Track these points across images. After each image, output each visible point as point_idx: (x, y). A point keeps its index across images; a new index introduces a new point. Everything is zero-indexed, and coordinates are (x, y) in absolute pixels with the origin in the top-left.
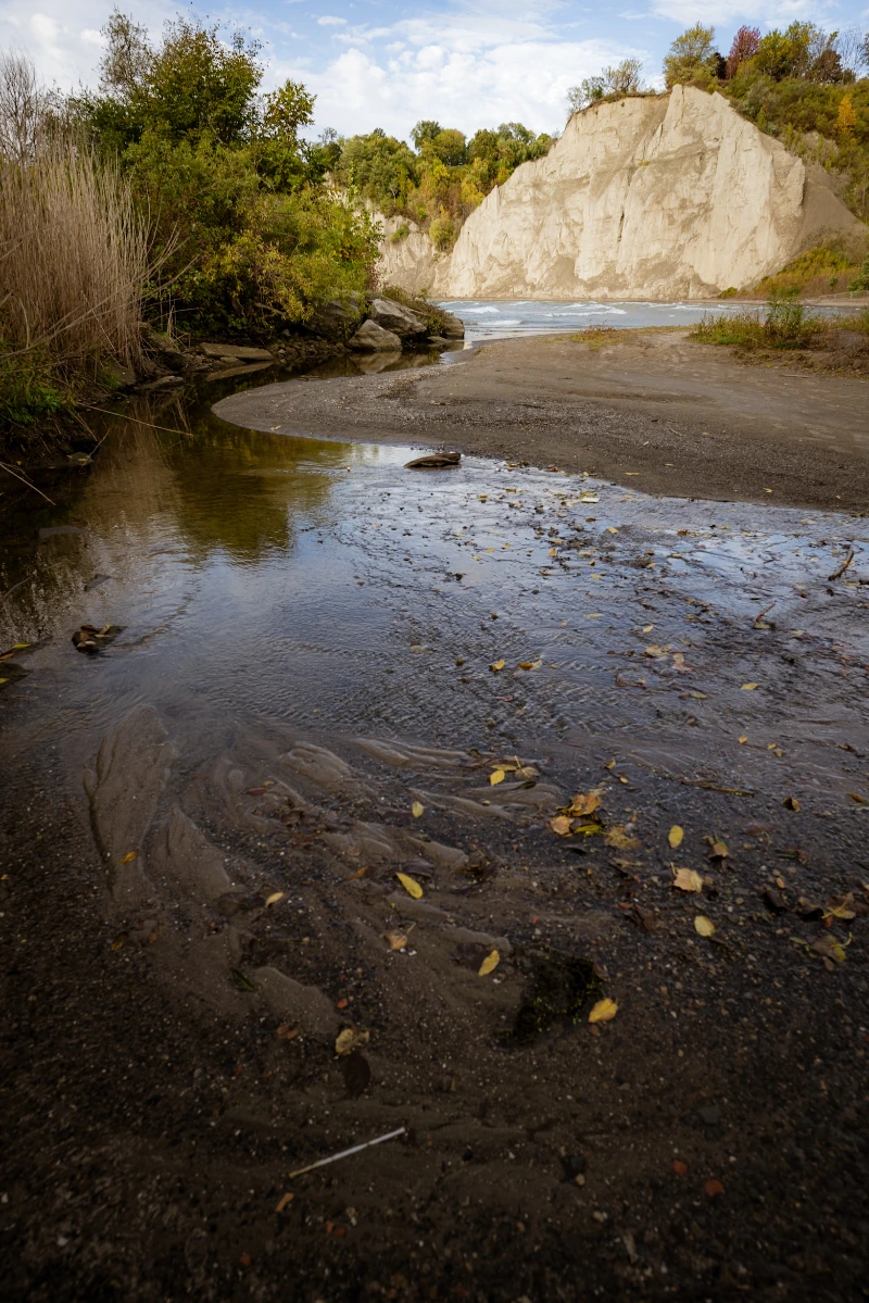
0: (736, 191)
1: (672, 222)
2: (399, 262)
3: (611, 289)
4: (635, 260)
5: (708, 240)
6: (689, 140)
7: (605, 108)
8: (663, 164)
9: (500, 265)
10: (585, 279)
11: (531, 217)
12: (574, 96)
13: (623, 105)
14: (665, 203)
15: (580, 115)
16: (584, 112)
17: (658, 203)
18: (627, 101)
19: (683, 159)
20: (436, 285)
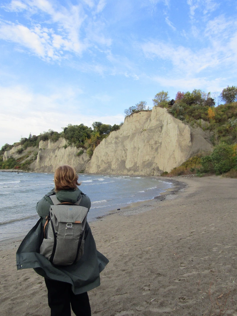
0: (167, 137)
1: (152, 148)
2: (79, 161)
3: (135, 171)
4: (142, 161)
5: (161, 154)
6: (158, 122)
7: (135, 115)
8: (151, 130)
9: (105, 163)
10: (128, 168)
11: (114, 148)
12: (126, 112)
13: (140, 114)
14: (150, 143)
15: (128, 117)
16: (129, 116)
17: (148, 142)
18: (141, 112)
19: (156, 128)
20: (86, 169)
